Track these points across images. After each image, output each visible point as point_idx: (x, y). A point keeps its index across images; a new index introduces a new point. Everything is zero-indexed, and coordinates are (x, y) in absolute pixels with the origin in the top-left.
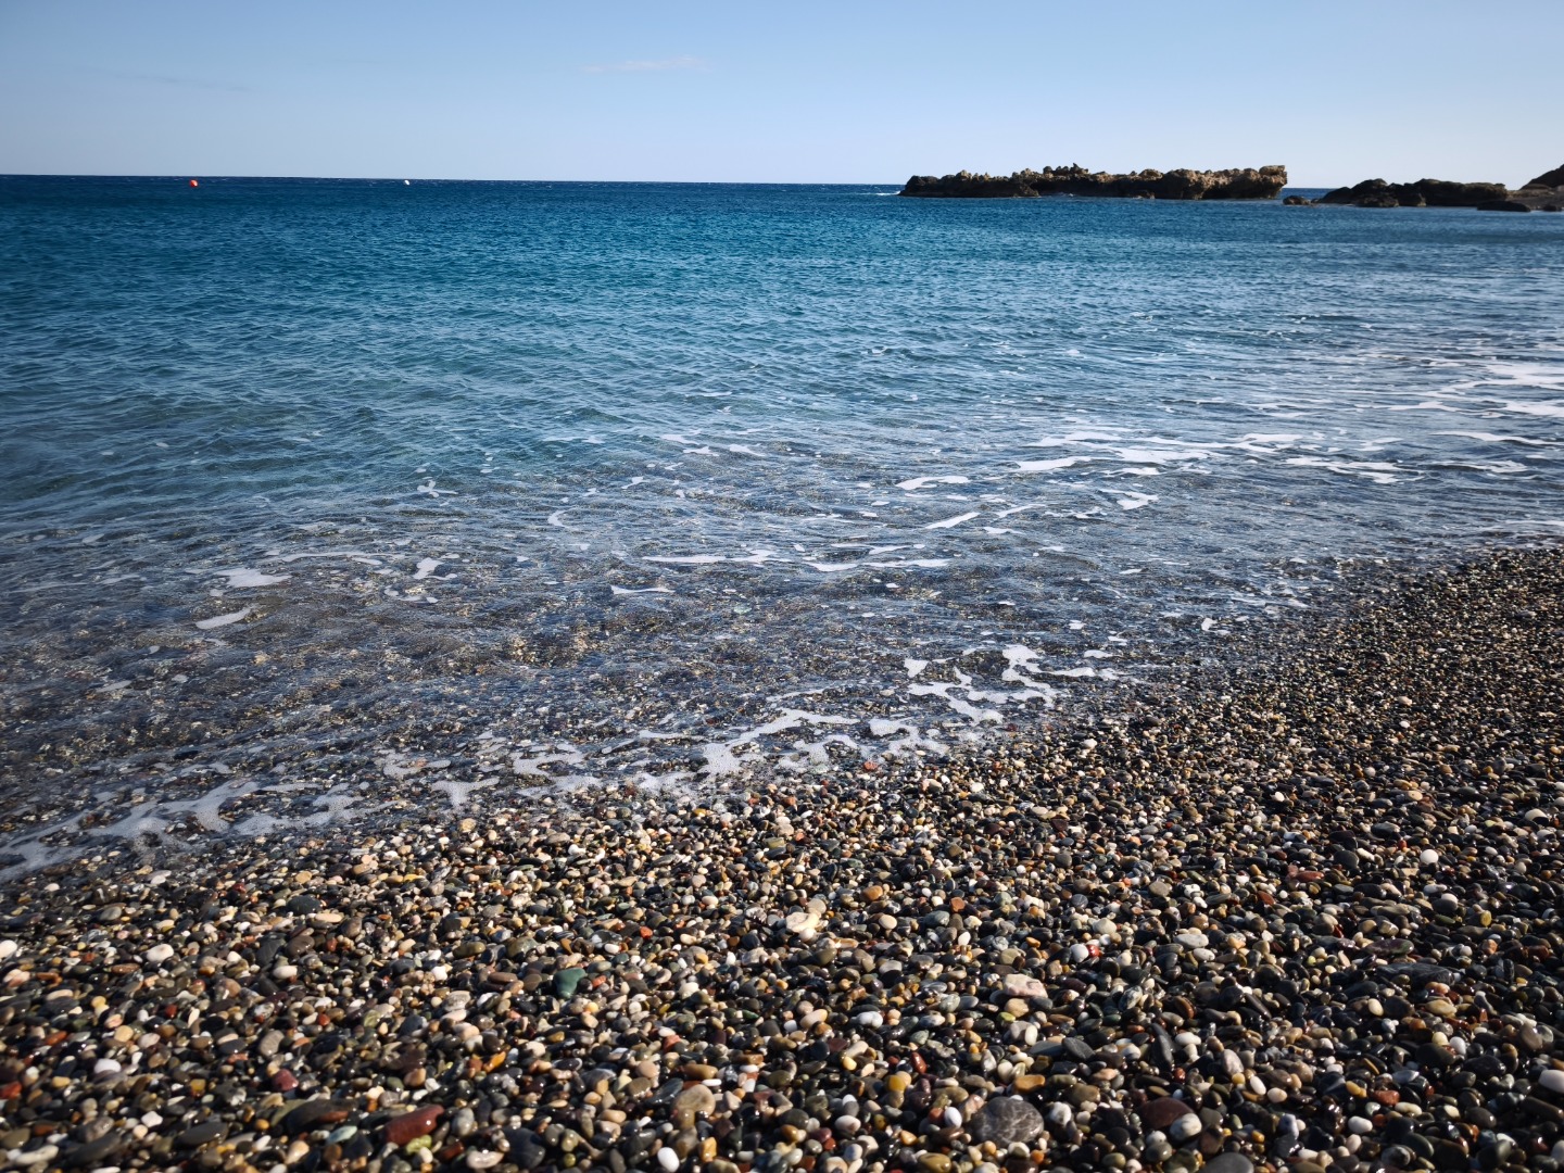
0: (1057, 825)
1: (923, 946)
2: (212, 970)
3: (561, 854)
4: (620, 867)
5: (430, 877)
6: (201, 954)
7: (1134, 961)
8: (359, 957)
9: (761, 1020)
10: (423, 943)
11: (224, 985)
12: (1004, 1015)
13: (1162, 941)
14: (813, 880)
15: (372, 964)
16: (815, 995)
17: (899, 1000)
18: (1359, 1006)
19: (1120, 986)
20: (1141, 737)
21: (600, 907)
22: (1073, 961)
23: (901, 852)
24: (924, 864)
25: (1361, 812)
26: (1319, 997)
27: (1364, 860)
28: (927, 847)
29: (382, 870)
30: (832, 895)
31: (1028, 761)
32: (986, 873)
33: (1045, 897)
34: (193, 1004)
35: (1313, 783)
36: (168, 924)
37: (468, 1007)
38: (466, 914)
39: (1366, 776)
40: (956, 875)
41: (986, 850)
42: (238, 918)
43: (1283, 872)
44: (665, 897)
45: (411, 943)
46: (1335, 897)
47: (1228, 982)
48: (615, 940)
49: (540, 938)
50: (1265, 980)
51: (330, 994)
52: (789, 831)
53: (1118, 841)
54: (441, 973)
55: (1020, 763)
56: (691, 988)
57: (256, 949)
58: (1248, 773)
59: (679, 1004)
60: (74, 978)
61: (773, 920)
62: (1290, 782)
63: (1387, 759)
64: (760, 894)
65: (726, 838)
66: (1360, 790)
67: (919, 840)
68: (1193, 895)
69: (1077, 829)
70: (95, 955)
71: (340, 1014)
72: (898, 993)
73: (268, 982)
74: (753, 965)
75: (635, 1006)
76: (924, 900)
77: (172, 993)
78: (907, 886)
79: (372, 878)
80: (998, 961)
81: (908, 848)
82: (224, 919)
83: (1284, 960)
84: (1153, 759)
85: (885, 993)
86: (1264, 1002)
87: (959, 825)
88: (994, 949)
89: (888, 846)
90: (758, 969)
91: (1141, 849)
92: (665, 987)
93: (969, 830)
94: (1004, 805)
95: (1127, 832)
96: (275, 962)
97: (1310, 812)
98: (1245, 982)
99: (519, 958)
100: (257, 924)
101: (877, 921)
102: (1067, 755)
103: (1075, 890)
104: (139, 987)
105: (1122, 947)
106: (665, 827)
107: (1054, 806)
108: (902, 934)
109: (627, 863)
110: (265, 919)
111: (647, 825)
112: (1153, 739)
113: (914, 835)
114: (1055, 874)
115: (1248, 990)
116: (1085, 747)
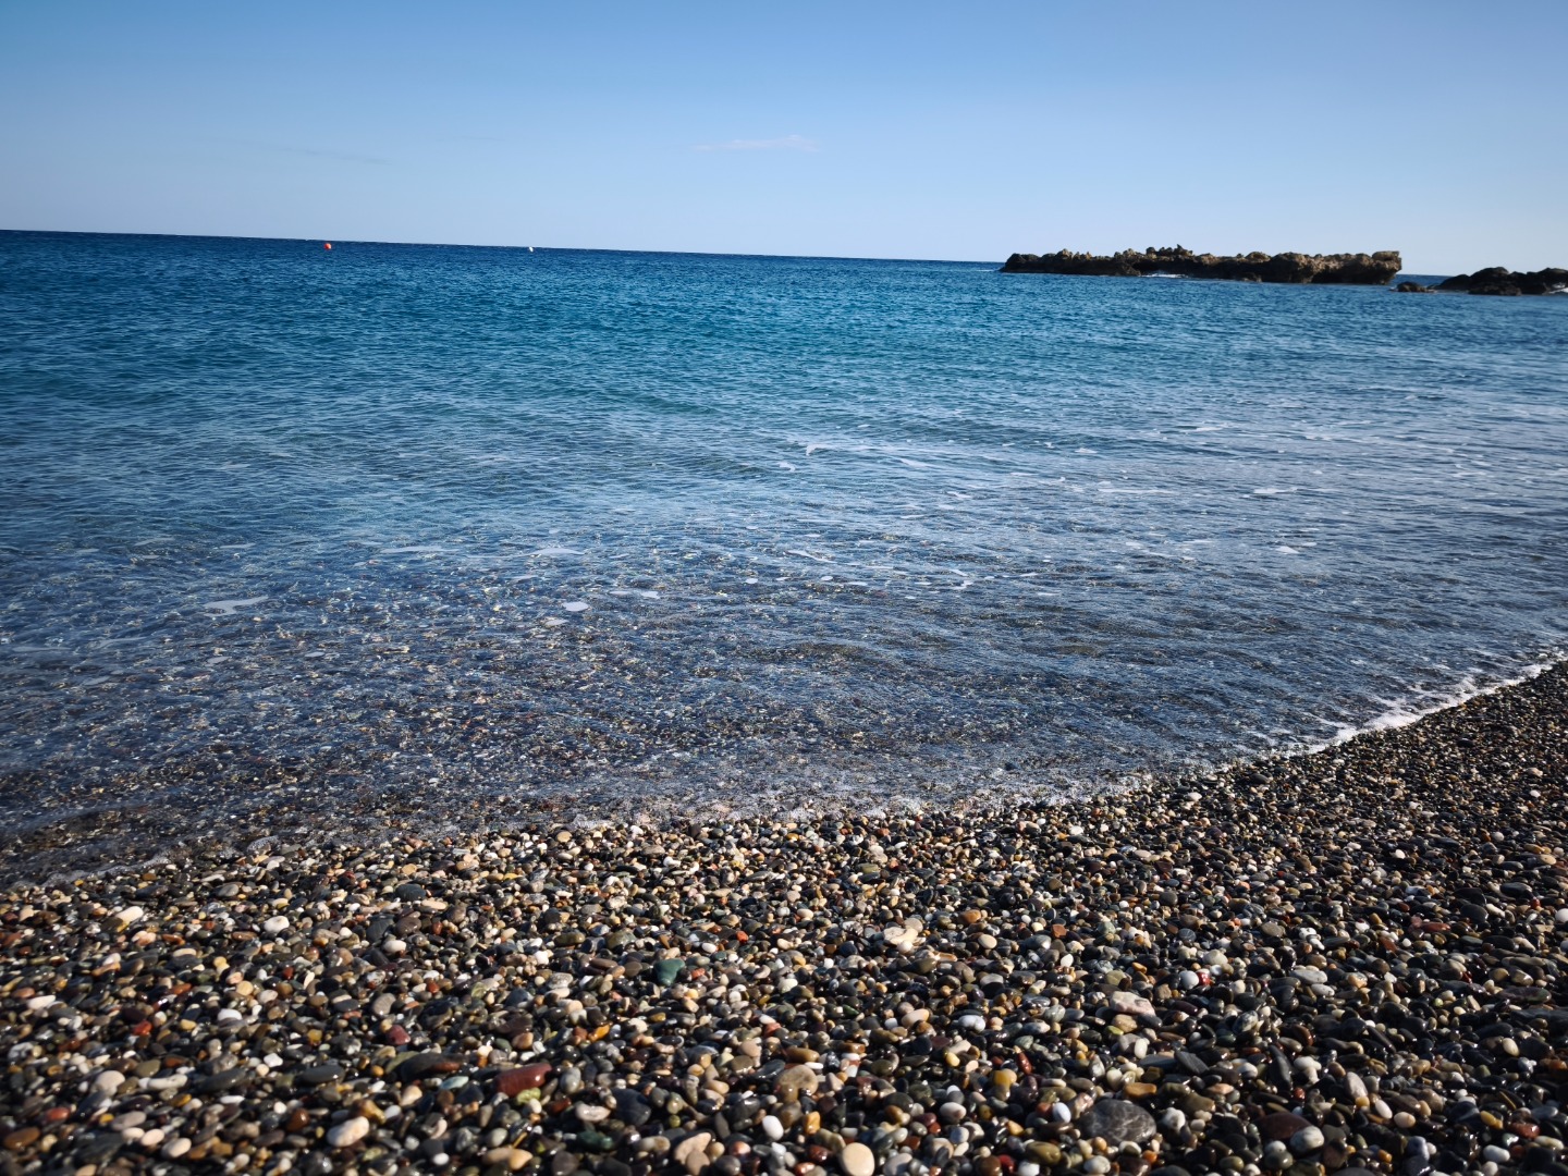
0: (1160, 867)
1: (1024, 965)
2: (326, 941)
3: (655, 865)
4: (714, 879)
5: (530, 877)
6: (316, 926)
7: (1248, 989)
8: (463, 940)
9: (862, 1016)
10: (523, 931)
11: (338, 953)
12: (1111, 1028)
13: (1277, 974)
14: (909, 902)
15: (476, 947)
16: (916, 998)
17: (1003, 1011)
18: (1493, 1045)
19: (1234, 1012)
20: (1249, 793)
21: (697, 913)
22: (1182, 986)
23: (999, 883)
24: (1024, 893)
25: (1489, 873)
26: (1448, 1035)
27: (1493, 916)
28: (1026, 880)
29: (483, 868)
30: (928, 916)
31: (1129, 811)
32: (1087, 905)
33: (1150, 928)
34: (309, 968)
35: (1437, 843)
36: (283, 902)
37: (570, 986)
38: (565, 910)
39: (1494, 840)
40: (1056, 906)
41: (1087, 885)
42: (348, 900)
43: (1406, 925)
44: (759, 908)
45: (512, 931)
46: (1463, 948)
47: (1348, 1015)
48: (712, 940)
49: (638, 935)
50: (1389, 1015)
51: (436, 968)
52: (883, 859)
53: (1226, 885)
54: (544, 957)
55: (1122, 811)
56: (790, 983)
57: (366, 927)
58: (1365, 831)
59: (778, 997)
60: (195, 940)
61: (870, 933)
62: (1411, 842)
63: (1516, 825)
64: (856, 911)
65: (818, 860)
66: (1486, 853)
67: (1018, 873)
68: (1308, 938)
69: (1180, 871)
70: (214, 923)
71: (449, 984)
72: (1000, 1003)
73: (380, 954)
74: (852, 970)
75: (735, 995)
76: (1023, 926)
77: (289, 958)
78: (1006, 913)
79: (475, 874)
80: (1104, 981)
81: (1006, 880)
82: (335, 900)
83: (1408, 1000)
84: (1262, 814)
85: (987, 1002)
86: (1388, 1035)
87: (1058, 863)
88: (1098, 971)
89: (984, 877)
90: (858, 973)
91: (1251, 893)
92: (764, 981)
93: (1068, 867)
94: (1105, 848)
95: (1235, 877)
96: (384, 939)
97: (1433, 871)
98: (1368, 1016)
99: (618, 950)
100: (367, 905)
101: (977, 940)
102: (1170, 805)
103: (1181, 925)
104: (256, 952)
105: (1236, 977)
106: (758, 847)
107: (1157, 850)
108: (1003, 954)
109: (722, 876)
110: (374, 902)
111: (740, 845)
112: (1261, 795)
113: (1012, 869)
114: (1160, 911)
115: (1371, 1023)
116: (1189, 800)
